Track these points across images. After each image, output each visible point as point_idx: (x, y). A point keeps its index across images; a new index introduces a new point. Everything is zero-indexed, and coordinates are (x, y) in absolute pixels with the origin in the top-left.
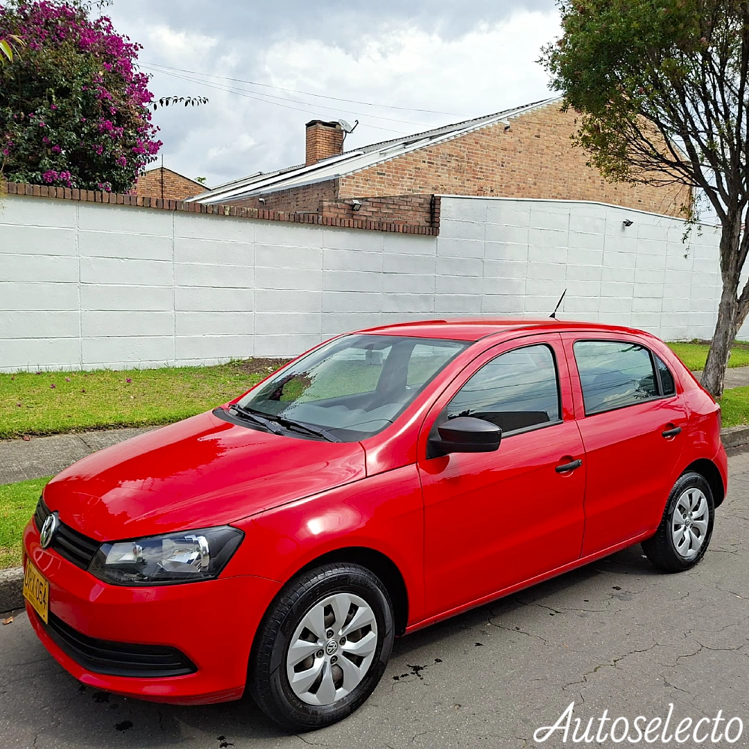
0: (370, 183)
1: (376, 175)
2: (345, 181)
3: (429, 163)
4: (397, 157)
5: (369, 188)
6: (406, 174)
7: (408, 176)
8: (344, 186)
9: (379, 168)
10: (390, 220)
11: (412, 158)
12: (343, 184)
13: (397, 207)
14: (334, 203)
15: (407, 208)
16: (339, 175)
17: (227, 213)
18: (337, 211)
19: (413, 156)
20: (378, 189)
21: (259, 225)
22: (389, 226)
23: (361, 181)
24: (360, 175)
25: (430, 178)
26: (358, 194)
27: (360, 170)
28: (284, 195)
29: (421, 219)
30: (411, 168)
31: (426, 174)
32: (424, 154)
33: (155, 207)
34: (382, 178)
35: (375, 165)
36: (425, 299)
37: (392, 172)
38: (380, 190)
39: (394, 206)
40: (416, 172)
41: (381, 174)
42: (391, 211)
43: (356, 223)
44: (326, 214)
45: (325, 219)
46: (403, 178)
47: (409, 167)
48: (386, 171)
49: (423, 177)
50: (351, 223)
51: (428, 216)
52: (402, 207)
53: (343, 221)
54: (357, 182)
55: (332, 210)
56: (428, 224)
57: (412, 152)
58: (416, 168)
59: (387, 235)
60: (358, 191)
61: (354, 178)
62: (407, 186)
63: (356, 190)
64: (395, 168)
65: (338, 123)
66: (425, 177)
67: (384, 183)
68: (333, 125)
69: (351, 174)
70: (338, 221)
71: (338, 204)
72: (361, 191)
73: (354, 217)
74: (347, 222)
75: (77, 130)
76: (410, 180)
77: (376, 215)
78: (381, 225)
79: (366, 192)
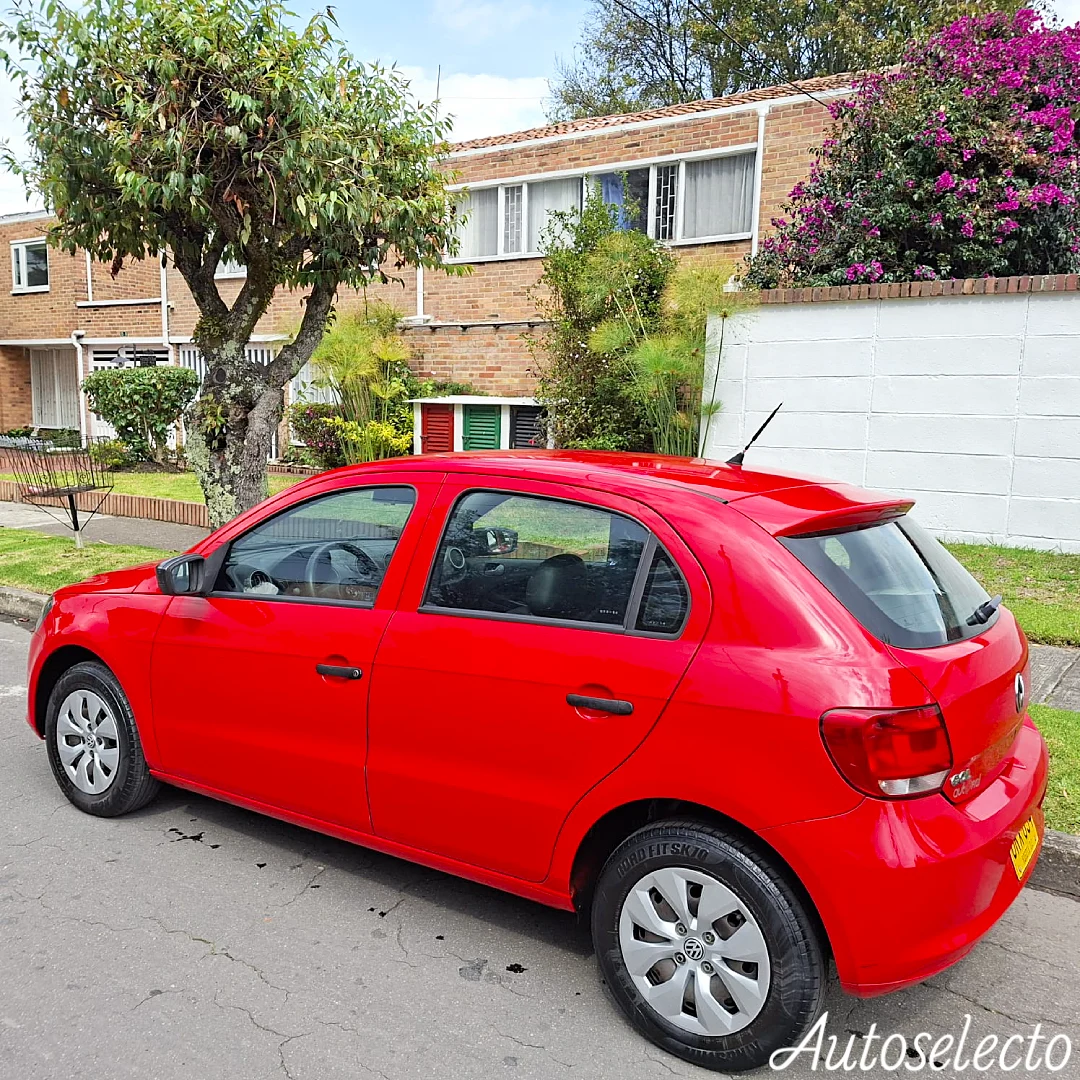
75: (903, 196)
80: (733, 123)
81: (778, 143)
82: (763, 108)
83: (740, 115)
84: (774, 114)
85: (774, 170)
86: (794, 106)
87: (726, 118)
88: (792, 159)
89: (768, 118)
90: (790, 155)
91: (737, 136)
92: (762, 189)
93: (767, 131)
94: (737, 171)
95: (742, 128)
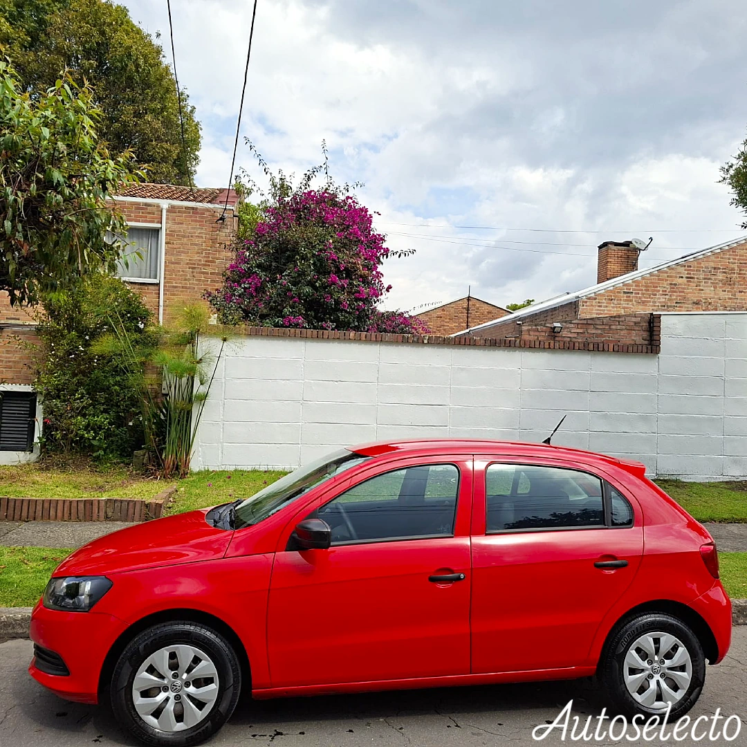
0: (616, 302)
1: (622, 295)
2: (586, 302)
3: (687, 278)
4: (648, 275)
5: (613, 307)
6: (659, 291)
7: (661, 292)
8: (585, 307)
9: (625, 288)
10: (597, 340)
11: (666, 275)
12: (583, 305)
13: (607, 327)
14: (534, 327)
15: (619, 327)
16: (578, 297)
17: (426, 342)
18: (537, 334)
19: (667, 273)
20: (624, 308)
21: (456, 350)
22: (596, 346)
23: (604, 301)
24: (603, 295)
25: (690, 293)
26: (601, 314)
27: (604, 291)
28: (537, 317)
29: (638, 337)
30: (665, 284)
31: (684, 288)
32: (682, 269)
33: (364, 339)
34: (630, 297)
35: (621, 285)
36: (645, 418)
37: (642, 290)
38: (627, 308)
39: (604, 327)
40: (671, 288)
41: (628, 293)
42: (599, 332)
43: (557, 345)
44: (526, 337)
45: (522, 342)
46: (656, 295)
47: (663, 284)
48: (635, 290)
49: (680, 292)
50: (552, 345)
51: (646, 335)
52: (613, 327)
53: (542, 343)
54: (599, 302)
55: (531, 333)
56: (646, 342)
57: (665, 269)
58: (671, 284)
59: (595, 354)
60: (601, 310)
61: (595, 299)
62: (660, 302)
63: (598, 310)
64: (646, 286)
65: (631, 242)
66: (683, 292)
67: (631, 301)
68: (627, 244)
69: (593, 295)
70: (537, 343)
71: (539, 328)
72: (604, 310)
73: (557, 339)
74: (547, 344)
75: (311, 284)
76: (664, 296)
77: (582, 335)
78: (586, 345)
79: (610, 311)
80: (143, 209)
81: (176, 227)
82: (165, 204)
83: (146, 204)
84: (172, 210)
85: (173, 244)
86: (185, 208)
87: (138, 204)
88: (185, 239)
89: (168, 211)
90: (184, 237)
91: (146, 217)
92: (166, 254)
93: (167, 219)
94: (145, 239)
95: (149, 213)
